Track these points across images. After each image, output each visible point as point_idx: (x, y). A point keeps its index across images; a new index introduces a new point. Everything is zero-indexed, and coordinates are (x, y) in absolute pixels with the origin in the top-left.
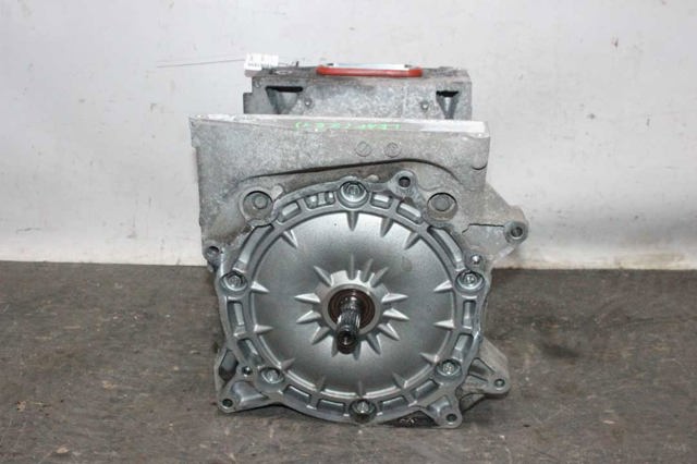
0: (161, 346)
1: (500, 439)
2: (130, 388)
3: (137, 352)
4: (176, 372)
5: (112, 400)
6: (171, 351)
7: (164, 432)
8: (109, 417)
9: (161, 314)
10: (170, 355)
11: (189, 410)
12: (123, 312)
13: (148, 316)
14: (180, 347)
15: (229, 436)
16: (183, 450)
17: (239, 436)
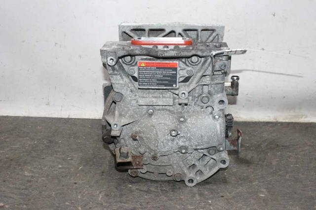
0: (55, 156)
1: (209, 203)
2: (37, 175)
3: (43, 159)
4: (60, 168)
5: (28, 181)
6: (59, 158)
7: (49, 196)
8: (26, 189)
9: (57, 140)
10: (58, 160)
11: (63, 186)
12: (40, 139)
13: (51, 142)
14: (63, 156)
15: (80, 199)
16: (57, 205)
17: (85, 198)
